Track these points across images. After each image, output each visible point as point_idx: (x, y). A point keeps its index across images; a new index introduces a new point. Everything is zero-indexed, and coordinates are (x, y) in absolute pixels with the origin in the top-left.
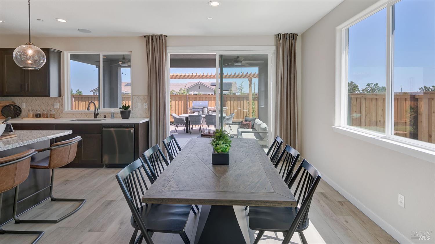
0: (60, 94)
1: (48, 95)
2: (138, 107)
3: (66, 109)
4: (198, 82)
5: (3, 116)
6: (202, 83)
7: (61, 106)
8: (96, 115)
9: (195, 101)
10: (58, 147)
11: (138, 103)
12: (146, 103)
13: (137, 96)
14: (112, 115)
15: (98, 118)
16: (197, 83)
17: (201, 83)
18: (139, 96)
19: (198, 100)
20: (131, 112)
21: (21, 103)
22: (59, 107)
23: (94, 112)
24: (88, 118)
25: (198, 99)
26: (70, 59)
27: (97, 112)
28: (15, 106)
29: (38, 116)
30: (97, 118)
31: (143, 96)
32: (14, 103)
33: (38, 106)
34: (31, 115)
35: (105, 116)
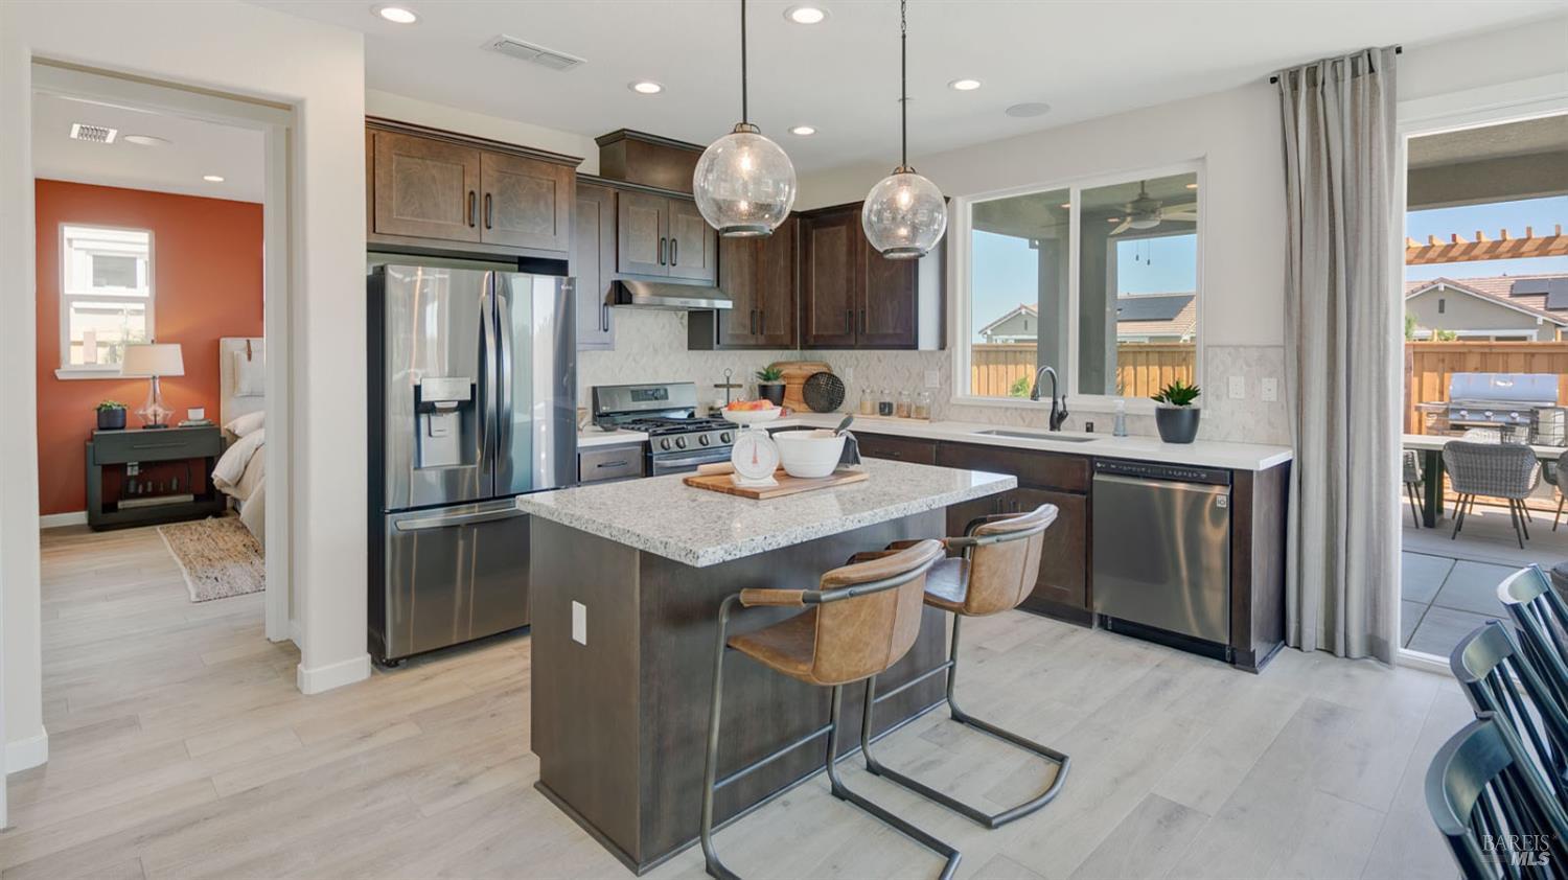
0: (943, 345)
1: (915, 346)
2: (1231, 396)
3: (959, 394)
4: (1433, 283)
5: (805, 406)
6: (1457, 285)
7: (946, 381)
8: (1057, 419)
9: (1453, 370)
10: (994, 539)
11: (1231, 379)
12: (1274, 381)
13: (1228, 346)
14: (1117, 425)
15: (1066, 429)
16: (1423, 288)
17: (1451, 282)
18: (1236, 347)
19: (1476, 370)
20: (1202, 416)
21: (842, 367)
22: (940, 384)
23: (1051, 408)
24: (1029, 426)
25: (1474, 361)
26: (974, 227)
27: (1060, 408)
28: (831, 376)
29: (885, 409)
30: (1059, 430)
31: (1258, 347)
32: (829, 367)
33: (885, 378)
34: (868, 407)
35: (1092, 424)
